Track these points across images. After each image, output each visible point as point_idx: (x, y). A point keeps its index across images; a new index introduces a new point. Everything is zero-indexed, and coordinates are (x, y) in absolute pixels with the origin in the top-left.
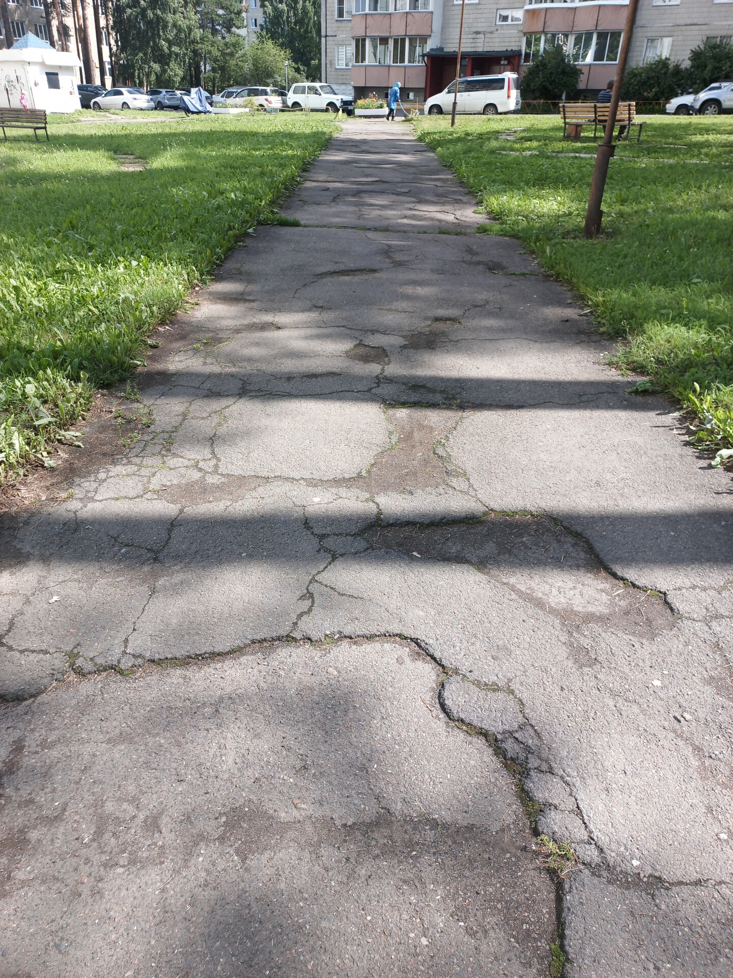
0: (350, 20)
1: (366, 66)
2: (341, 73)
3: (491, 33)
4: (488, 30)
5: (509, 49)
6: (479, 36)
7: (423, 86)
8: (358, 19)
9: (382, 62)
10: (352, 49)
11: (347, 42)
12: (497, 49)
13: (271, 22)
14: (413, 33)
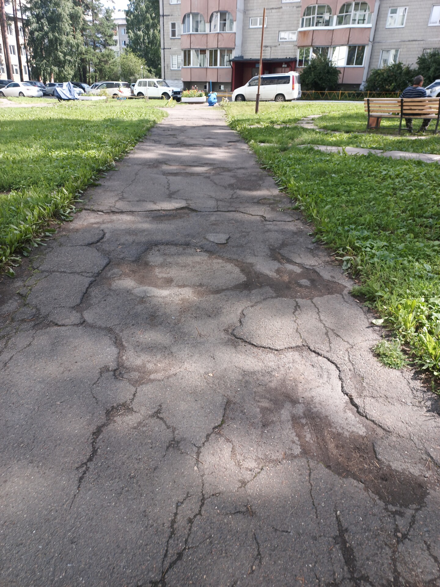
0: (180, 39)
1: (191, 68)
2: (174, 73)
3: (275, 46)
4: (273, 45)
5: (288, 57)
6: (267, 48)
7: (230, 81)
8: (185, 37)
9: (202, 64)
10: (181, 57)
11: (178, 53)
12: (279, 57)
13: (133, 42)
14: (222, 46)
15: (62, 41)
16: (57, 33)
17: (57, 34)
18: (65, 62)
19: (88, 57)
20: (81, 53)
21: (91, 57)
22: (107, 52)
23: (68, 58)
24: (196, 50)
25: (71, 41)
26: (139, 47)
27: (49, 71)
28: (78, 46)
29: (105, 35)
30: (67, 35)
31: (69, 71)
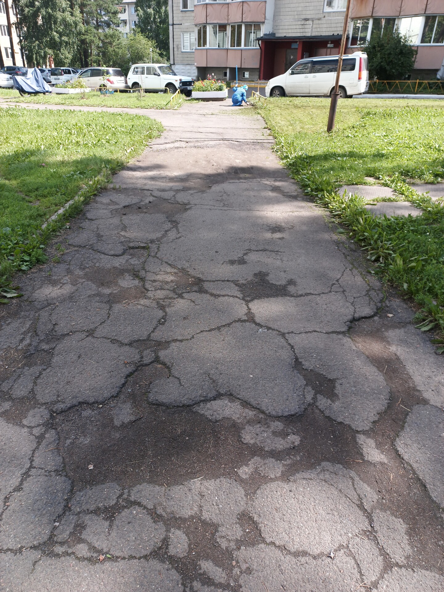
0: (193, 11)
1: (207, 49)
2: (186, 56)
3: (319, 19)
4: (317, 17)
5: (336, 34)
6: (307, 22)
7: (257, 66)
8: (200, 8)
9: (221, 45)
10: (195, 35)
11: (191, 30)
12: (324, 34)
13: (143, 22)
14: (248, 20)
15: (57, 18)
16: (51, 9)
17: (50, 11)
18: (61, 43)
19: (88, 38)
20: (80, 33)
21: (92, 38)
22: (111, 32)
23: (65, 38)
24: (214, 26)
25: (68, 19)
26: (149, 27)
27: (42, 54)
28: (76, 24)
29: (109, 12)
30: (63, 12)
31: (67, 55)
